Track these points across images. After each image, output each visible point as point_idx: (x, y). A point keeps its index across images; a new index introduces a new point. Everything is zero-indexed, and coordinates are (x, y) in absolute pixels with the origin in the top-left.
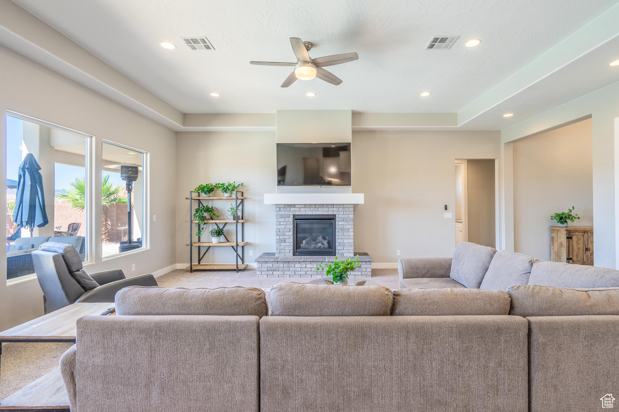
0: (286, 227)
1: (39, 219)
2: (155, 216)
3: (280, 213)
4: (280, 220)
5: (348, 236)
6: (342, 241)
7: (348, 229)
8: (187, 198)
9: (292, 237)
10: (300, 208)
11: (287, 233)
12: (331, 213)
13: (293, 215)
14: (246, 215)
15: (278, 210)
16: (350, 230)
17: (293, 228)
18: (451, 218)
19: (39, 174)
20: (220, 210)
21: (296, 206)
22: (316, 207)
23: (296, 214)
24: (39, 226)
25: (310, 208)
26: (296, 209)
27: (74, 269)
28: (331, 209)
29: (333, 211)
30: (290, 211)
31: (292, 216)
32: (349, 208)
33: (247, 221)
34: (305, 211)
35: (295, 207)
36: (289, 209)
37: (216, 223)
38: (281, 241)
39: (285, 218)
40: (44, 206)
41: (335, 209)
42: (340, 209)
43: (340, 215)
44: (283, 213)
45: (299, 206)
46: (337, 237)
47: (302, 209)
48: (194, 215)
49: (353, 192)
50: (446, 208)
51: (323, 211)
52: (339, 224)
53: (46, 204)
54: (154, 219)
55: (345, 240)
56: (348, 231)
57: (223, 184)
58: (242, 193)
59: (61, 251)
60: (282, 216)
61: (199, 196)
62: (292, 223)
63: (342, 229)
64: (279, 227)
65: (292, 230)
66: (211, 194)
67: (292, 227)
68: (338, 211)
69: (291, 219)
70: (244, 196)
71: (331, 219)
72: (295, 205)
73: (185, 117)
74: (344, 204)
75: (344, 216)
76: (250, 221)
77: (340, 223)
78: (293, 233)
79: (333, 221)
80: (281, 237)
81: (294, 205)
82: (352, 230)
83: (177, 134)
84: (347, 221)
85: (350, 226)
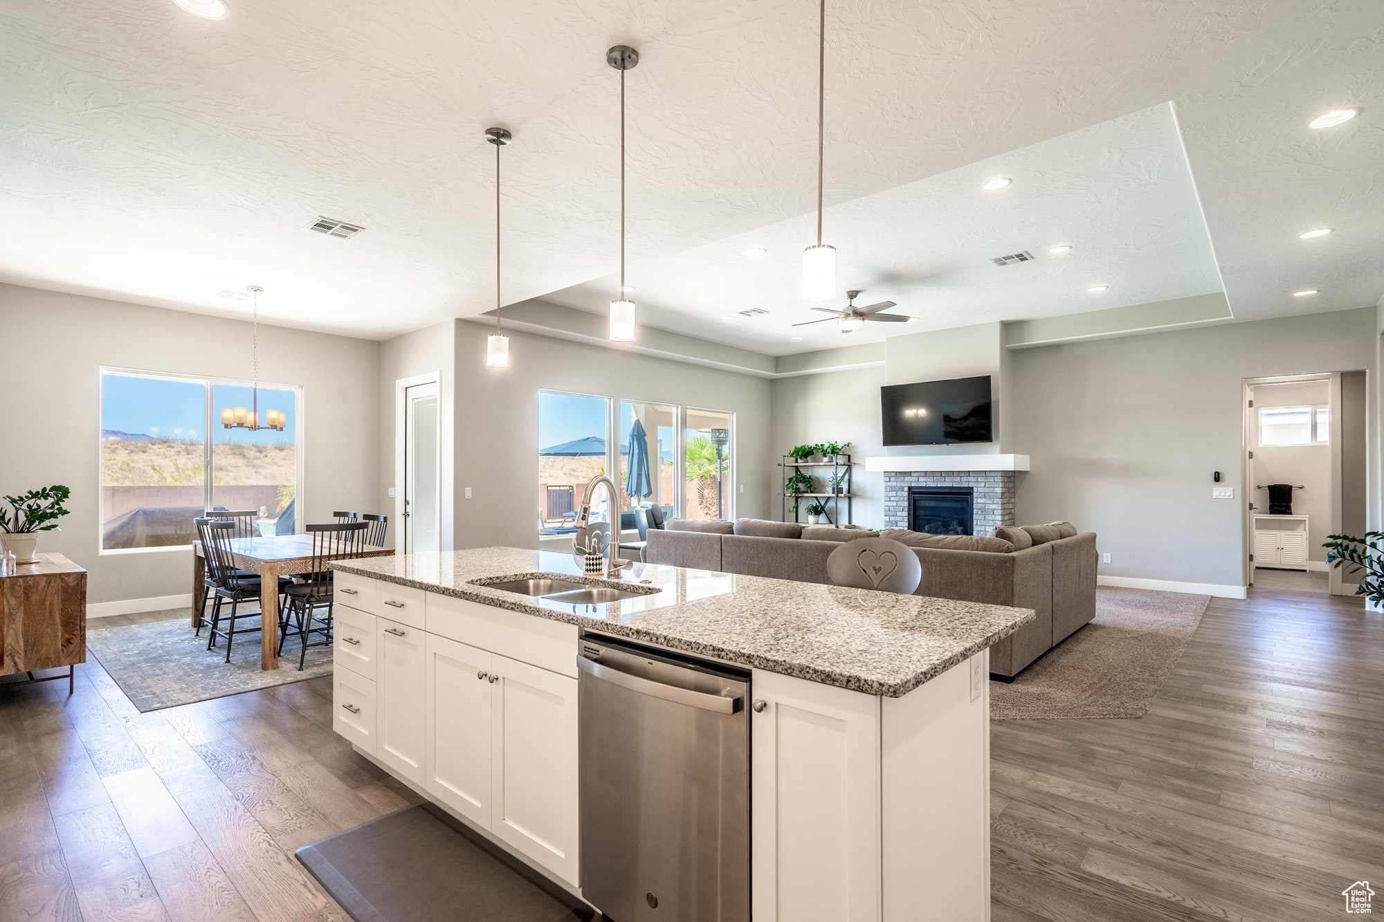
0: (899, 505)
1: (644, 490)
2: (742, 486)
3: (890, 484)
4: (890, 494)
5: (992, 521)
6: (983, 529)
7: (993, 510)
8: (779, 465)
9: (906, 519)
10: (918, 477)
11: (899, 514)
12: (966, 485)
13: (909, 487)
14: (854, 487)
15: (888, 480)
16: (996, 512)
17: (909, 505)
18: (1231, 497)
19: (644, 440)
20: (821, 480)
21: (912, 474)
22: (941, 476)
23: (913, 485)
24: (645, 496)
25: (933, 477)
26: (912, 479)
27: (658, 522)
28: (965, 479)
29: (969, 482)
30: (904, 481)
31: (906, 489)
32: (994, 477)
33: (855, 495)
34: (926, 482)
35: (910, 476)
36: (902, 478)
37: (816, 497)
38: (890, 524)
39: (897, 491)
40: (648, 474)
41: (972, 479)
42: (979, 478)
43: (979, 488)
44: (895, 484)
45: (917, 474)
46: (975, 522)
47: (922, 479)
48: (787, 486)
49: (1002, 452)
50: (1217, 477)
51: (953, 482)
52: (978, 502)
53: (650, 473)
54: (742, 490)
55: (987, 527)
56: (993, 513)
57: (822, 445)
58: (849, 456)
59: (650, 508)
60: (893, 489)
61: (797, 462)
62: (906, 498)
63: (984, 510)
64: (889, 504)
65: (906, 509)
66: (809, 458)
67: (906, 504)
68: (977, 482)
69: (906, 494)
70: (852, 461)
71: (967, 494)
72: (911, 472)
73: (778, 361)
74: (985, 471)
75: (986, 490)
76: (859, 495)
77: (980, 500)
78: (909, 513)
79: (969, 497)
80: (891, 519)
81: (909, 473)
82: (1000, 512)
83: (772, 382)
84: (990, 498)
85: (996, 506)
